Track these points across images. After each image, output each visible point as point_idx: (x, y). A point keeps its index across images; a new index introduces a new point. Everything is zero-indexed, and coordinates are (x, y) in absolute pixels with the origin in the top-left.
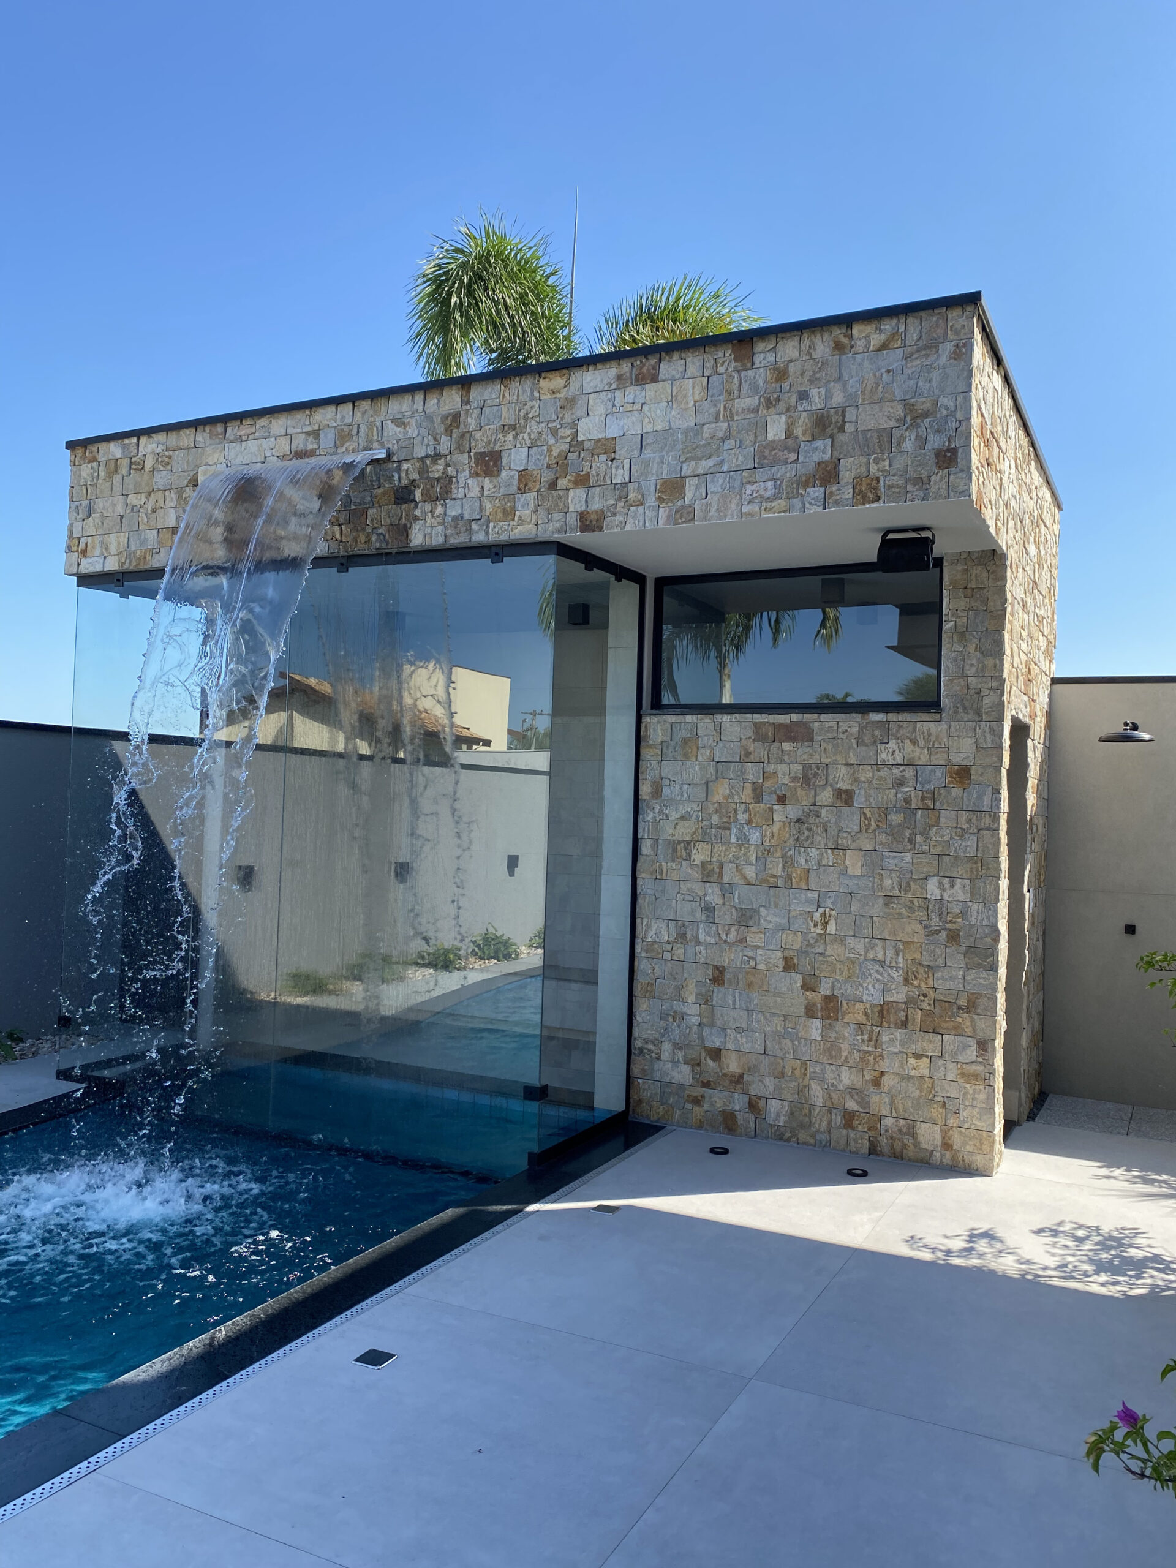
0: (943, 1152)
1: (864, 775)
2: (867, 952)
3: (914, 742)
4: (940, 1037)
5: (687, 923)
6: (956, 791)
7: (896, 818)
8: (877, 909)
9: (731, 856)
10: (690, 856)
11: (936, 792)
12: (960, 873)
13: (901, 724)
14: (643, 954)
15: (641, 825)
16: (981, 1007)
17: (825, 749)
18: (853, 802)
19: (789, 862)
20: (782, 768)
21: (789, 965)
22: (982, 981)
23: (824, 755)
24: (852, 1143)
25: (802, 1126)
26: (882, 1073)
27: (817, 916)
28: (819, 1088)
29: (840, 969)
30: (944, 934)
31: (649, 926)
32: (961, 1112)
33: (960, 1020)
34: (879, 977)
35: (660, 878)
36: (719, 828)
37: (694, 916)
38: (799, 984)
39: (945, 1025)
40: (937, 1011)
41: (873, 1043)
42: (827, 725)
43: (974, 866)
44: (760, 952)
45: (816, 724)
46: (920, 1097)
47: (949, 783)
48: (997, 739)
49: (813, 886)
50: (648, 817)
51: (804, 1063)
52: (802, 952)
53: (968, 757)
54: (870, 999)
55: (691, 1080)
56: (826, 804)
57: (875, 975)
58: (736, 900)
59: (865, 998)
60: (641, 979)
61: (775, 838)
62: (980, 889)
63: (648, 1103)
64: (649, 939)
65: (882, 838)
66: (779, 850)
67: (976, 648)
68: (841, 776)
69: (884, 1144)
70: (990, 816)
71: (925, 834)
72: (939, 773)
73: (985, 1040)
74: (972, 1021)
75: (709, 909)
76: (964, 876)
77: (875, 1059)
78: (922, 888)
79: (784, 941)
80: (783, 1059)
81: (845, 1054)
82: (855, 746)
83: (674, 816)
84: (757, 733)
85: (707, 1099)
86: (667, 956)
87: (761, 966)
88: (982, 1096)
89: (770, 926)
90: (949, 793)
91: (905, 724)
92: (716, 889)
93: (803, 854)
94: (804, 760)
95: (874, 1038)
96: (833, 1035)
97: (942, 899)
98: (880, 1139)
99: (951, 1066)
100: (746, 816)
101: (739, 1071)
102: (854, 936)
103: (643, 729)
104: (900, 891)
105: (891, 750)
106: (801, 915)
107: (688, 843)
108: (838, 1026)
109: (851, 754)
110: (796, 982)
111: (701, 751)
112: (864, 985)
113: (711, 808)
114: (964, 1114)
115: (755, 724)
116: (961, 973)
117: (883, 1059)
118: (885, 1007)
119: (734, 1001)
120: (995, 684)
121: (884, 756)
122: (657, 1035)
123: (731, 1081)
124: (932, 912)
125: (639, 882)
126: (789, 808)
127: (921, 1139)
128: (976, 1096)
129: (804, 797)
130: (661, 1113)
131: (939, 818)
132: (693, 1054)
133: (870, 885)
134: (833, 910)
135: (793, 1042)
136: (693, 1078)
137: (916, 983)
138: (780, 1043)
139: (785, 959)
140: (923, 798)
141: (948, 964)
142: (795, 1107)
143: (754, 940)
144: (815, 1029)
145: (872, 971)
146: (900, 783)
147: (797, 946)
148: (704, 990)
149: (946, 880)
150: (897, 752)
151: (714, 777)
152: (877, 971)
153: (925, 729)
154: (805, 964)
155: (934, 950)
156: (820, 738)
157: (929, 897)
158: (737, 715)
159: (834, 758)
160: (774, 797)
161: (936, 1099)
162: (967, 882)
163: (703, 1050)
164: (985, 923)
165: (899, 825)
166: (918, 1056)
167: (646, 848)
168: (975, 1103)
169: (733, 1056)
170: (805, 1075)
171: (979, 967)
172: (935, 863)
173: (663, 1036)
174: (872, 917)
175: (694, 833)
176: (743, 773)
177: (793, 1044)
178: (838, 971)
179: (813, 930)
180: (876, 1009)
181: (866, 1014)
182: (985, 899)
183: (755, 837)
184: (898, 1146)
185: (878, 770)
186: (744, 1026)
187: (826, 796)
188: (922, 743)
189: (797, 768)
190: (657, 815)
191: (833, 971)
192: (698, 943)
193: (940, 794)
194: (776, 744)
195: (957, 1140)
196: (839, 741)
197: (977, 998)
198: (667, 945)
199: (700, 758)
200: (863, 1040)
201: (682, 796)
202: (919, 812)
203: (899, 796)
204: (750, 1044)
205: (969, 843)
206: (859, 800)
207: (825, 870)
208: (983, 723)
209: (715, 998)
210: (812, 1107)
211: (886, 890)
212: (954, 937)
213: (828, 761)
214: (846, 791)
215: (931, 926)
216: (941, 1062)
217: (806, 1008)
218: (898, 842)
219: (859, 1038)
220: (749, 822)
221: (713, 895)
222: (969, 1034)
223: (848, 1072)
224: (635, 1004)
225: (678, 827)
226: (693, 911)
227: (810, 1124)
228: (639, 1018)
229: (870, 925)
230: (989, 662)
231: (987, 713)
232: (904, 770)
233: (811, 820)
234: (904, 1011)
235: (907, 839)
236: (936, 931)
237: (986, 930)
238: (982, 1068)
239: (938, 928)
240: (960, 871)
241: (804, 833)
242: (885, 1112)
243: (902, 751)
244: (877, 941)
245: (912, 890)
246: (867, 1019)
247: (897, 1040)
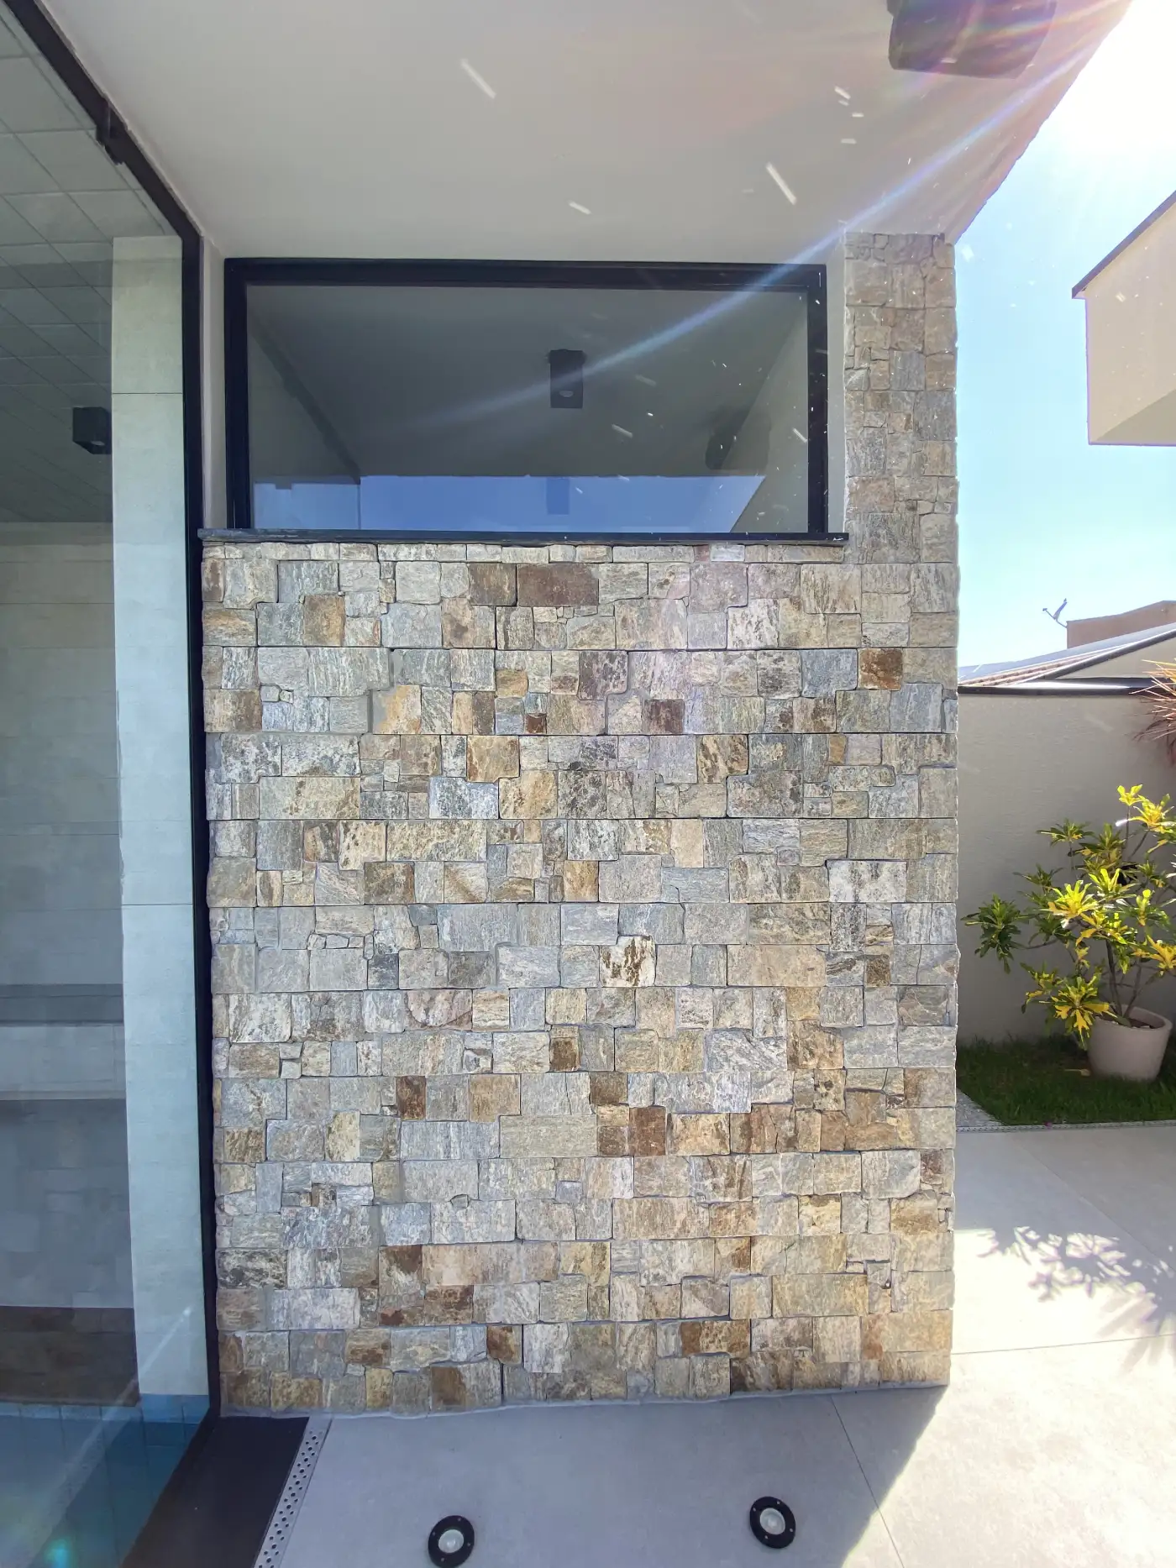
0: (866, 1360)
1: (701, 670)
2: (718, 1015)
3: (798, 604)
4: (857, 1159)
5: (334, 996)
6: (878, 696)
7: (767, 754)
8: (734, 931)
9: (430, 846)
10: (337, 853)
11: (839, 701)
12: (890, 851)
13: (773, 567)
14: (233, 1072)
15: (213, 791)
16: (930, 1093)
17: (624, 620)
18: (682, 728)
19: (554, 851)
20: (533, 662)
21: (563, 1059)
22: (929, 1046)
23: (621, 632)
24: (700, 1381)
25: (598, 1366)
26: (752, 1241)
27: (618, 954)
28: (629, 1287)
29: (666, 1055)
30: (861, 967)
31: (243, 1011)
32: (896, 1285)
33: (892, 1121)
34: (744, 1061)
35: (264, 900)
36: (401, 788)
37: (352, 980)
38: (585, 1094)
39: (861, 1133)
40: (853, 1111)
41: (735, 1189)
42: (626, 569)
43: (914, 836)
44: (500, 1038)
45: (603, 568)
46: (822, 1272)
47: (865, 681)
48: (949, 595)
49: (607, 895)
50: (230, 773)
51: (600, 1247)
52: (588, 1028)
53: (899, 630)
54: (727, 1104)
55: (358, 1316)
56: (629, 730)
57: (737, 1058)
58: (446, 938)
59: (716, 1104)
60: (228, 1125)
61: (526, 805)
62: (924, 877)
63: (265, 1377)
64: (247, 1039)
65: (743, 792)
66: (534, 827)
67: (908, 420)
68: (657, 675)
69: (758, 1370)
70: (940, 741)
71: (822, 780)
72: (846, 663)
73: (935, 1152)
74: (914, 1118)
75: (385, 962)
76: (897, 855)
77: (738, 1217)
78: (821, 884)
79: (550, 1012)
80: (555, 1245)
81: (681, 1217)
82: (682, 613)
83: (294, 767)
84: (476, 587)
85: (395, 1351)
86: (291, 1070)
87: (503, 1068)
88: (932, 1253)
89: (522, 983)
90: (866, 699)
91: (779, 569)
92: (401, 919)
93: (585, 833)
94: (582, 643)
95: (737, 1178)
96: (656, 1183)
97: (857, 902)
98: (750, 1360)
99: (879, 1208)
100: (461, 761)
101: (465, 1283)
102: (691, 986)
103: (206, 574)
104: (779, 892)
105: (754, 620)
106: (585, 954)
107: (331, 825)
108: (664, 1164)
109: (676, 629)
110: (579, 1092)
111: (353, 624)
112: (714, 1079)
113: (383, 748)
114: (901, 1288)
115: (473, 567)
116: (893, 1035)
117: (753, 1214)
118: (755, 1117)
119: (448, 1146)
120: (943, 492)
121: (740, 631)
122: (275, 1239)
123: (447, 1306)
124: (839, 926)
125: (216, 917)
126: (553, 743)
127: (825, 1346)
128: (923, 1253)
129: (588, 721)
130: (293, 1396)
131: (846, 749)
132: (358, 1266)
133: (723, 886)
134: (648, 938)
135: (573, 1206)
136: (362, 1313)
137: (812, 1064)
138: (548, 1213)
139: (555, 1046)
140: (817, 713)
141: (869, 1022)
142: (583, 1332)
143: (486, 1017)
144: (621, 1176)
145: (730, 1052)
146: (773, 683)
147: (577, 1019)
148: (378, 1131)
149: (863, 867)
150: (766, 623)
151: (385, 681)
152: (739, 1051)
153: (818, 576)
154: (597, 1053)
155: (843, 997)
156: (611, 598)
157: (832, 899)
158: (432, 547)
159: (643, 639)
160: (520, 719)
161: (850, 1269)
162: (901, 866)
163: (382, 1256)
164: (934, 940)
165: (775, 766)
166: (819, 1200)
167: (227, 842)
168: (919, 1266)
169: (451, 1256)
170: (602, 1267)
171: (925, 1020)
172: (842, 834)
173: (289, 1238)
174: (725, 947)
175: (345, 803)
176: (451, 671)
177: (575, 1211)
178: (662, 1058)
179: (610, 982)
180: (737, 1123)
181: (720, 1135)
182: (932, 896)
183: (482, 804)
184: (784, 1365)
185: (729, 661)
186: (471, 1191)
187: (629, 715)
188: (810, 603)
189: (568, 660)
190: (252, 768)
191: (653, 1061)
192: (362, 1034)
193: (846, 704)
194: (519, 610)
195: (888, 1338)
196: (653, 603)
197: (921, 1077)
198: (289, 1048)
199: (350, 641)
200: (715, 1186)
201: (311, 722)
202: (810, 739)
203: (771, 709)
204: (485, 1226)
205: (904, 794)
206: (694, 721)
207: (633, 862)
208: (923, 567)
209: (404, 1145)
210: (617, 1328)
211: (753, 892)
212: (878, 971)
213: (628, 644)
214: (669, 704)
215: (836, 955)
216: (859, 1203)
217: (600, 1138)
218: (771, 799)
219: (708, 1183)
220: (469, 773)
221: (394, 929)
222: (909, 1144)
223: (688, 1249)
224: (220, 1178)
225: (305, 792)
226: (349, 969)
227: (616, 1359)
228: (229, 1208)
229: (723, 962)
230: (933, 450)
231: (930, 547)
232: (781, 659)
233: (600, 765)
234: (790, 1119)
235: (788, 793)
236: (846, 962)
237: (936, 952)
238: (932, 1203)
239: (852, 957)
240: (889, 847)
241: (586, 792)
242: (759, 1312)
243: (774, 621)
244: (736, 991)
245: (802, 890)
246: (722, 1143)
247: (778, 1174)
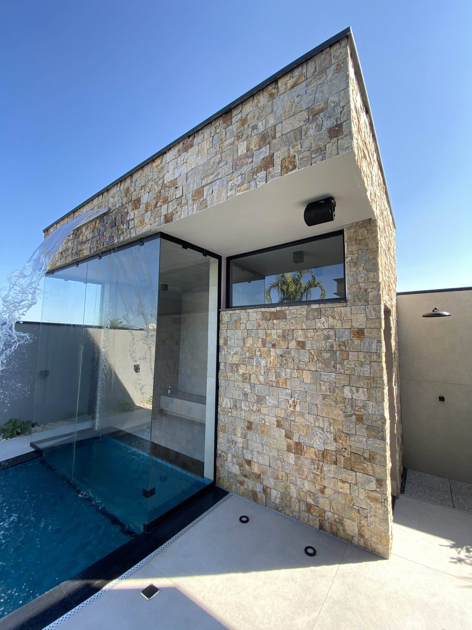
0: (359, 538)
1: (310, 334)
2: (315, 422)
3: (334, 317)
4: (354, 473)
5: (237, 400)
6: (357, 342)
7: (326, 355)
8: (319, 401)
9: (254, 371)
10: (238, 370)
11: (346, 342)
12: (362, 385)
13: (327, 309)
14: (221, 413)
15: (220, 356)
16: (378, 460)
17: (292, 322)
18: (305, 347)
19: (278, 375)
20: (274, 332)
21: (279, 425)
22: (377, 445)
23: (291, 325)
24: (311, 521)
25: (286, 506)
26: (325, 487)
27: (291, 402)
28: (294, 488)
29: (302, 430)
30: (354, 417)
31: (223, 400)
32: (369, 518)
33: (366, 466)
34: (321, 436)
35: (227, 379)
36: (249, 358)
37: (240, 397)
38: (284, 434)
39: (357, 467)
40: (353, 458)
41: (320, 470)
42: (292, 311)
43: (369, 382)
44: (266, 417)
45: (287, 311)
46: (345, 504)
47: (353, 337)
48: (378, 314)
49: (288, 387)
50: (222, 353)
51: (287, 474)
52: (285, 419)
53: (362, 324)
54: (318, 447)
55: (239, 473)
56: (293, 348)
57: (319, 435)
58: (256, 391)
59: (315, 446)
60: (220, 423)
61: (272, 363)
62: (373, 394)
63: (223, 480)
64: (223, 406)
65: (320, 365)
66: (273, 369)
67: (363, 268)
68: (299, 335)
69: (326, 525)
70: (377, 355)
71: (341, 363)
72: (347, 332)
73: (380, 479)
74: (373, 467)
75: (246, 394)
76: (364, 387)
77: (321, 479)
78: (342, 392)
79: (276, 413)
80: (277, 470)
81: (306, 473)
82: (305, 320)
83: (232, 353)
84: (263, 316)
85: (246, 483)
86: (230, 414)
87: (267, 424)
88: (381, 512)
89: (270, 405)
90: (353, 342)
91: (329, 309)
92: (249, 386)
93: (284, 371)
94: (283, 328)
95: (320, 468)
96: (300, 462)
97: (352, 398)
98: (325, 522)
99: (362, 491)
100: (259, 353)
101: (258, 472)
102: (308, 413)
103: (220, 317)
104: (330, 393)
105: (322, 322)
106: (284, 400)
107: (237, 365)
108: (302, 458)
109: (304, 324)
110: (282, 433)
111: (242, 325)
112: (314, 439)
113: (246, 349)
114: (370, 520)
115: (262, 312)
116: (365, 439)
117: (325, 479)
118: (325, 452)
119: (256, 439)
120: (375, 286)
121: (319, 324)
122: (226, 450)
123: (256, 477)
124: (347, 404)
125: (220, 381)
126: (277, 350)
127: (346, 528)
128: (377, 510)
129: (283, 345)
130: (227, 486)
131: (348, 355)
132: (240, 461)
133: (315, 388)
134: (298, 399)
135: (282, 462)
136: (240, 472)
137: (340, 441)
138: (276, 462)
139: (277, 421)
140: (339, 345)
141: (357, 433)
142: (283, 495)
143: (264, 411)
144: (291, 458)
145: (318, 433)
146: (327, 338)
147: (282, 416)
148: (244, 432)
149: (354, 389)
150: (325, 323)
151: (246, 336)
152: (320, 433)
153: (339, 311)
154: (286, 424)
155: (349, 425)
156: (289, 317)
157: (345, 396)
158: (255, 309)
159: (296, 327)
160: (271, 345)
161: (354, 507)
162: (366, 390)
163: (244, 460)
164: (377, 413)
165: (328, 359)
166: (344, 482)
167: (222, 367)
168: (376, 515)
169: (256, 465)
170: (288, 480)
171: (375, 437)
172: (348, 379)
173: (228, 450)
174: (317, 405)
175: (239, 360)
176: (258, 334)
177: (282, 464)
178: (301, 430)
179: (289, 408)
180: (321, 453)
181: (316, 455)
182: (376, 400)
183: (263, 363)
184: (335, 529)
185: (317, 332)
186: (260, 451)
187: (293, 344)
188: (337, 317)
189: (280, 331)
190: (226, 352)
191: (299, 430)
192: (242, 410)
193: (348, 343)
194: (271, 321)
195: (367, 534)
196: (298, 318)
197: (374, 454)
198: (229, 409)
199: (241, 328)
200: (314, 468)
201: (235, 344)
202: (338, 352)
203: (327, 344)
204: (263, 460)
205: (365, 369)
206: (308, 346)
207: (294, 380)
208: (369, 306)
209: (248, 436)
210: (291, 498)
211: (323, 391)
212: (360, 419)
213: (293, 328)
214: (302, 342)
215: (347, 412)
216: (356, 487)
217: (287, 447)
218: (328, 367)
219: (312, 466)
220: (261, 356)
221: (248, 389)
222: (371, 474)
223: (308, 483)
224: (218, 434)
225: (233, 358)
226: (239, 395)
227: (291, 506)
228: (220, 440)
229: (316, 409)
230: (371, 275)
231: (371, 301)
232: (329, 331)
233: (287, 356)
234: (335, 456)
235: (332, 366)
236: (350, 415)
237: (378, 417)
238: (380, 495)
239: (351, 413)
240: (361, 384)
241: (284, 362)
242: (327, 508)
243: (328, 322)
244: (320, 417)
245: (336, 392)
246: (316, 457)
247: (332, 470)
